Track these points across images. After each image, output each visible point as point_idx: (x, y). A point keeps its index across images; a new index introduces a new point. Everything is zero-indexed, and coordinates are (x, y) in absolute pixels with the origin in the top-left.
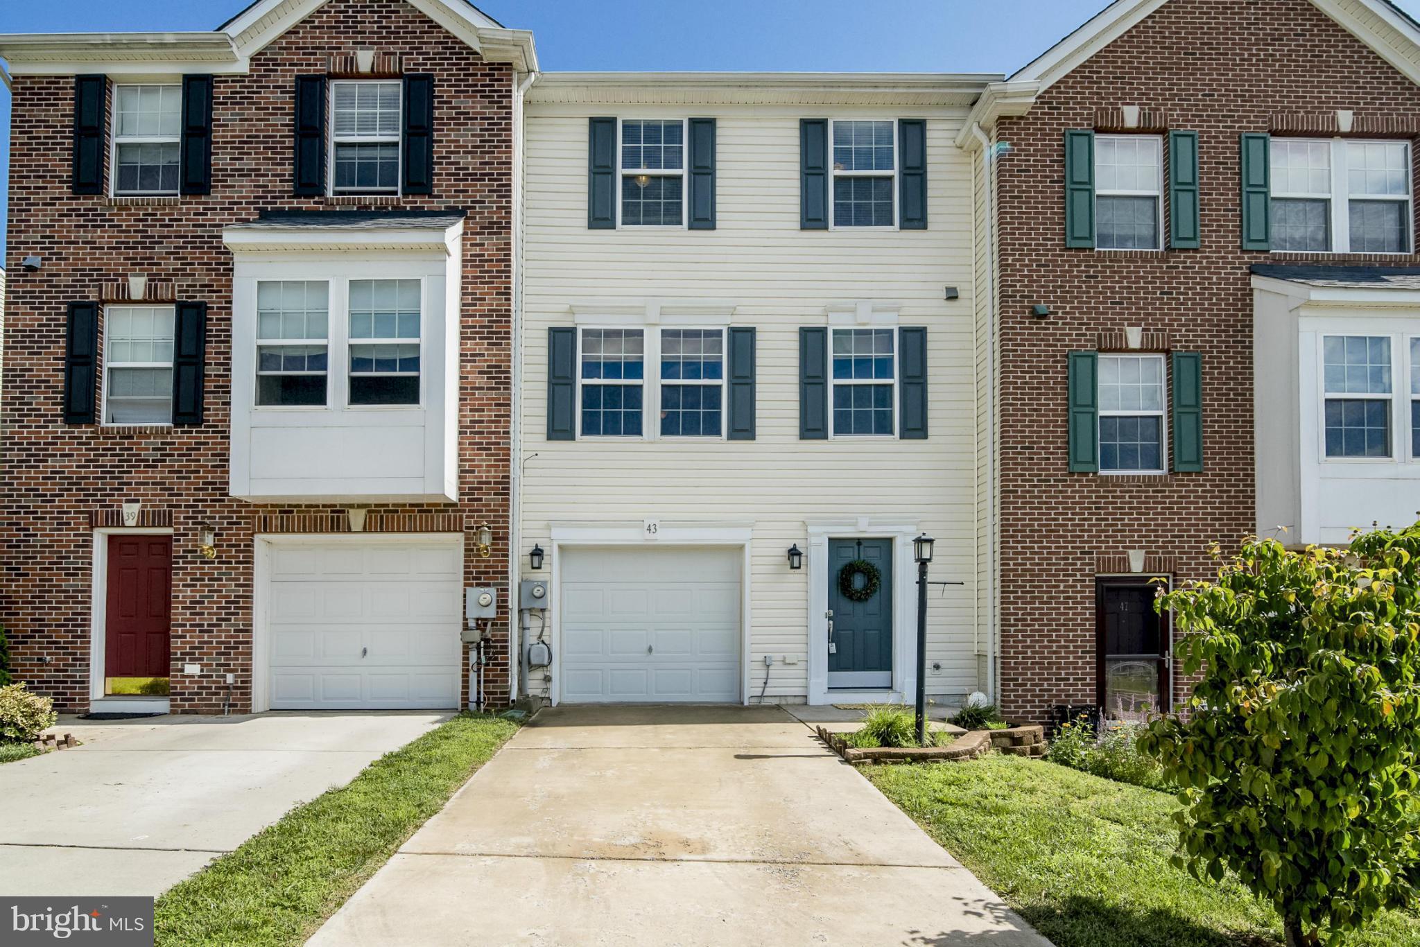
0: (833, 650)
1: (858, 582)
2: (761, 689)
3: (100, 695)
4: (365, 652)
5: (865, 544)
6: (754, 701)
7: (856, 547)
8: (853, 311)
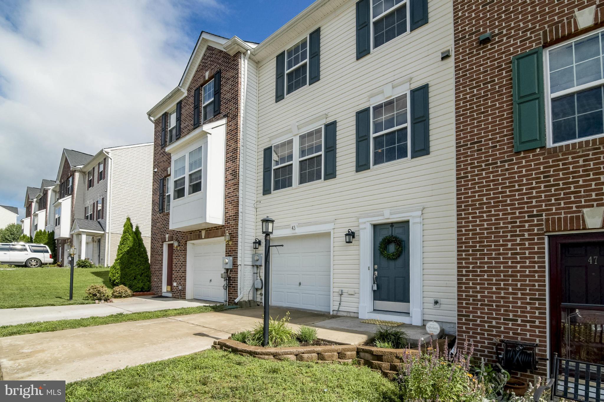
0: (375, 288)
1: (392, 248)
2: (338, 307)
3: (165, 291)
4: (211, 281)
5: (395, 225)
6: (335, 313)
7: (390, 228)
8: (382, 92)
